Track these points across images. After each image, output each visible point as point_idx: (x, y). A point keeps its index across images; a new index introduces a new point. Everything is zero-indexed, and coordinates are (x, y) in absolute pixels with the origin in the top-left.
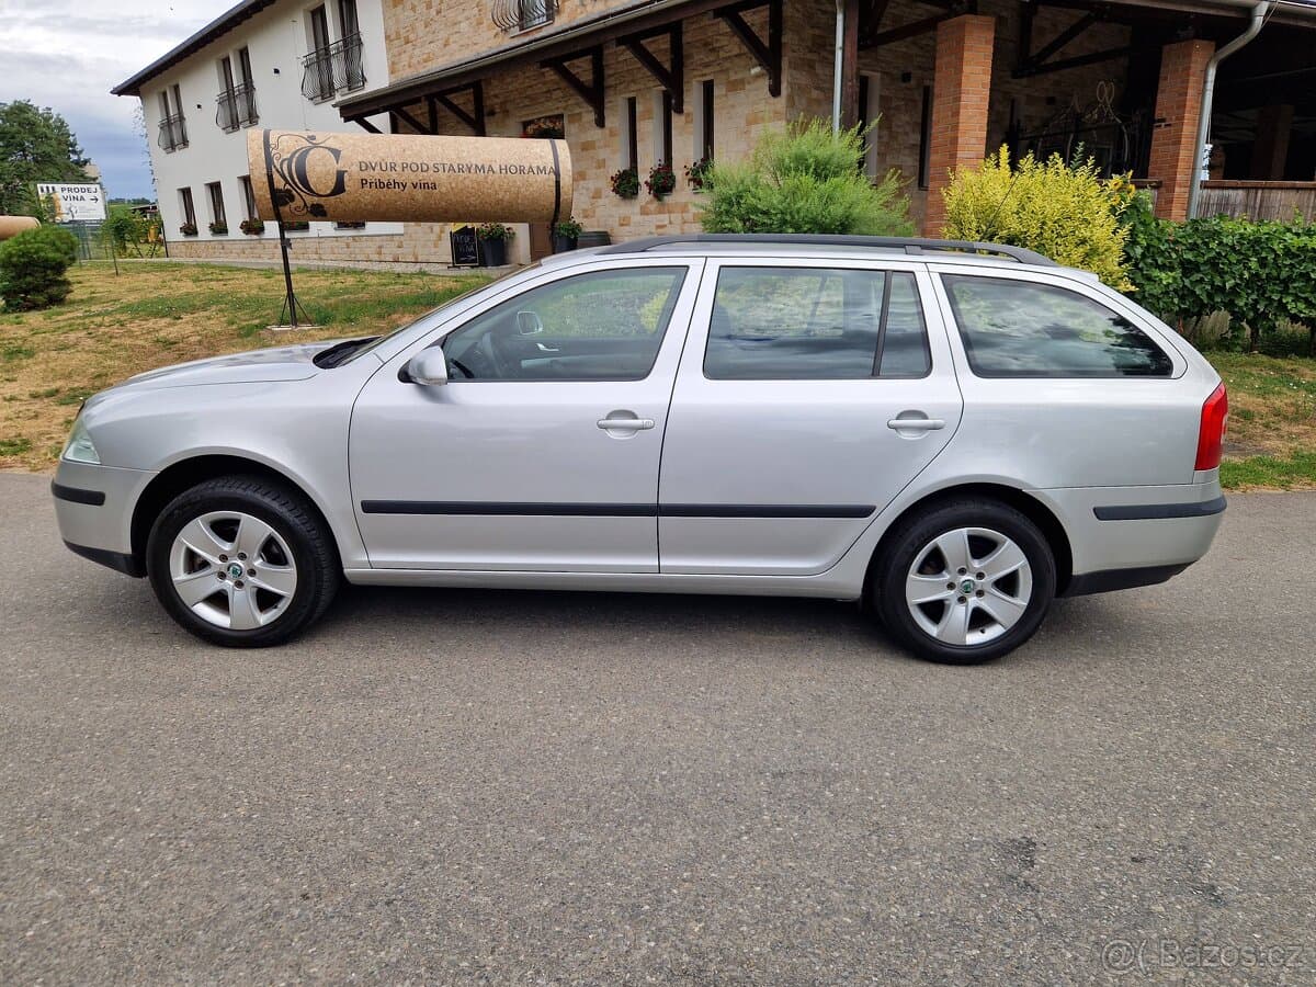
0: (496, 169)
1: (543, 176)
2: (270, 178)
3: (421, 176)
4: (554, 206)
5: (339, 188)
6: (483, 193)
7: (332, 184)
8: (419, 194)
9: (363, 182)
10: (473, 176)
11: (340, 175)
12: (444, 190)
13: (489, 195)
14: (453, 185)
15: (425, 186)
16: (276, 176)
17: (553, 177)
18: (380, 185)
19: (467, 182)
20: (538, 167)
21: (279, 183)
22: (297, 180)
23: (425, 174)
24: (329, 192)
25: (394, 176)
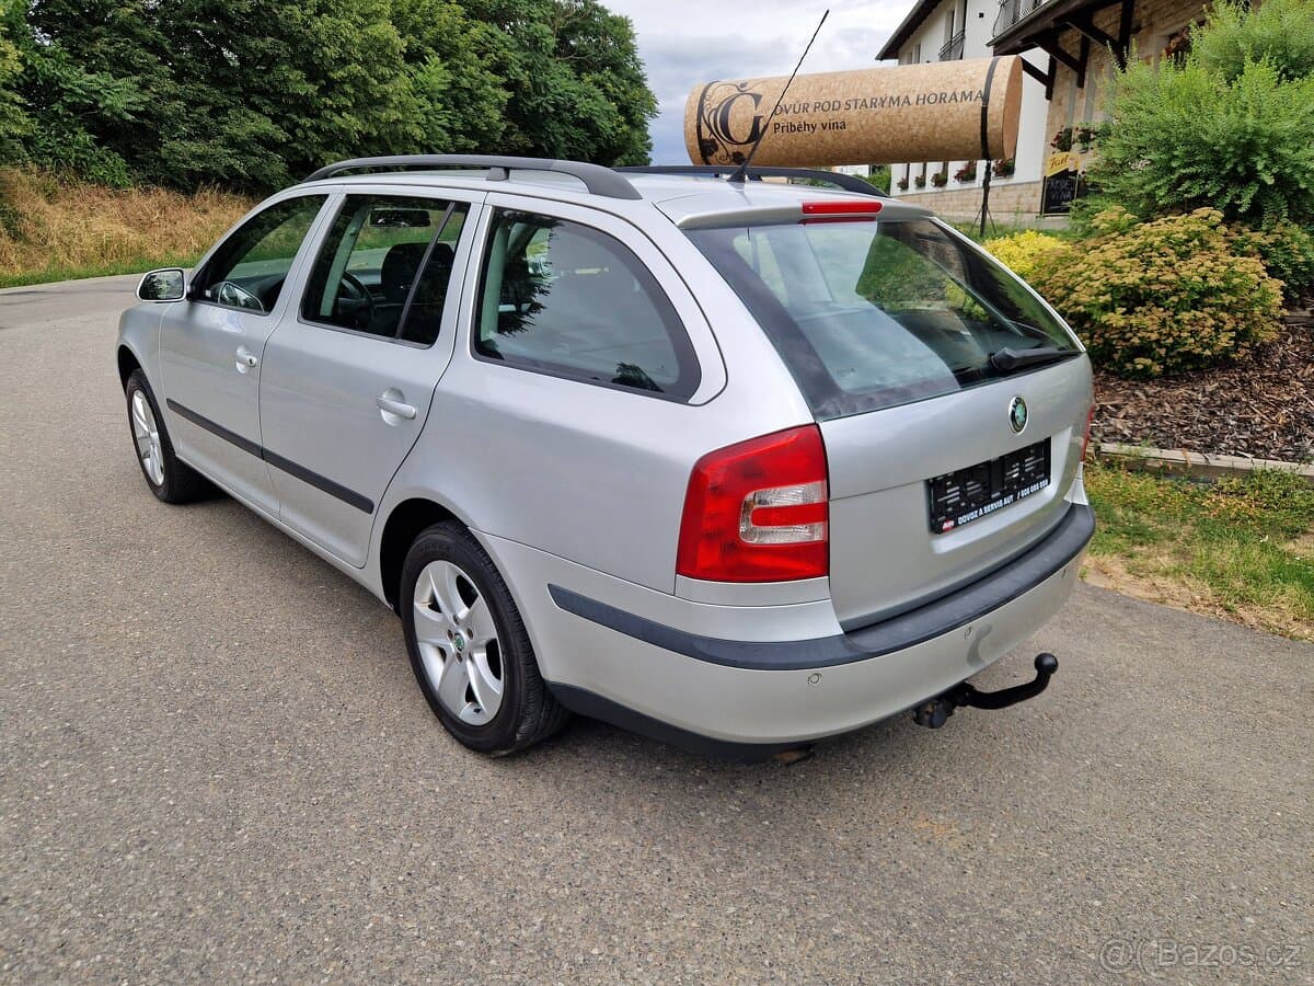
0: (913, 99)
1: (968, 103)
2: (699, 128)
3: (831, 116)
4: (979, 139)
5: (755, 135)
6: (895, 130)
7: (749, 132)
8: (828, 135)
9: (777, 127)
10: (885, 111)
11: (757, 120)
12: (853, 129)
13: (902, 131)
14: (863, 123)
15: (834, 126)
16: (704, 127)
17: (980, 103)
18: (792, 128)
19: (879, 118)
20: (963, 93)
21: (706, 134)
22: (720, 130)
23: (836, 112)
24: (746, 139)
25: (805, 117)
